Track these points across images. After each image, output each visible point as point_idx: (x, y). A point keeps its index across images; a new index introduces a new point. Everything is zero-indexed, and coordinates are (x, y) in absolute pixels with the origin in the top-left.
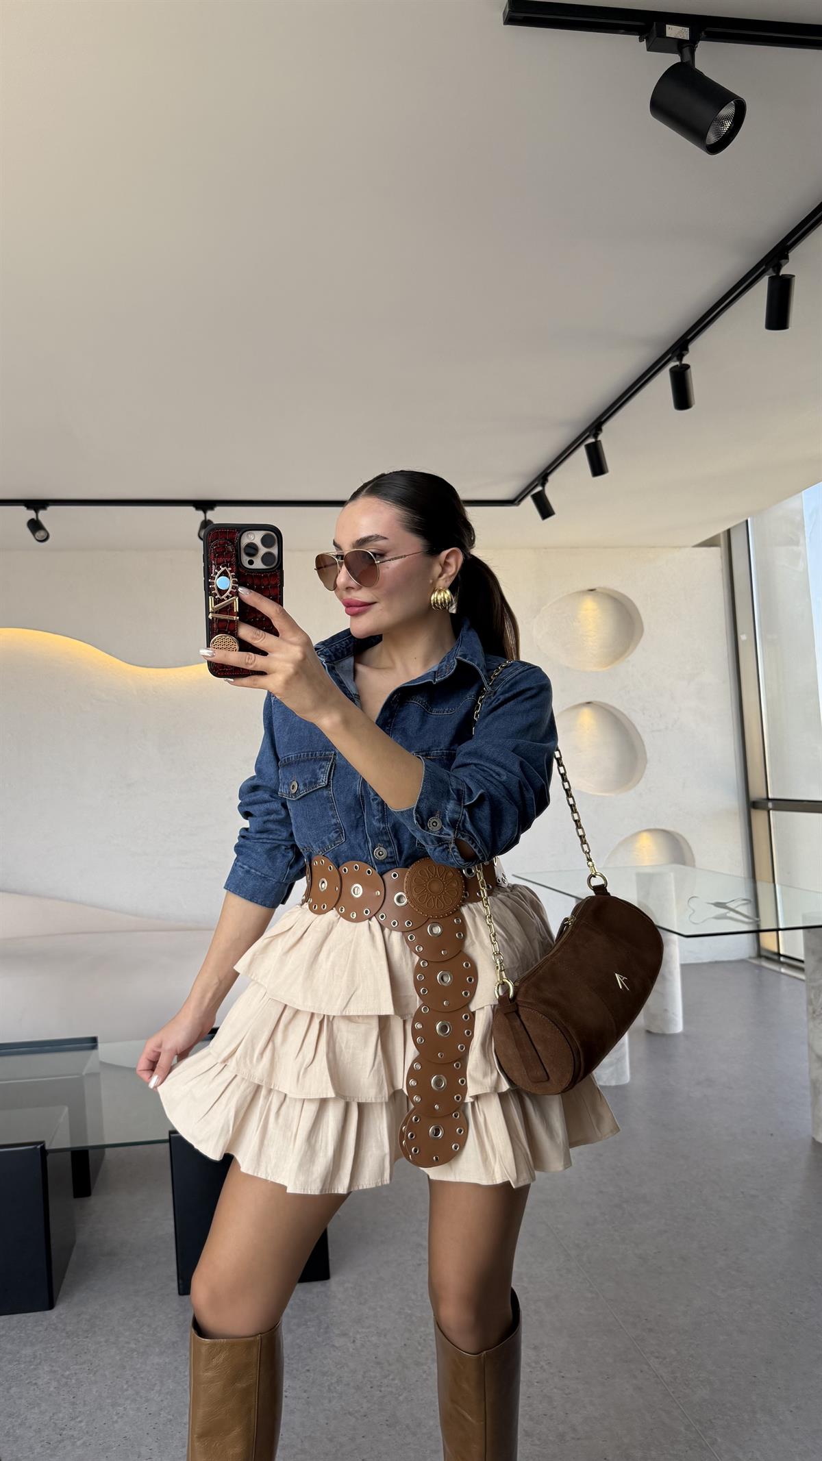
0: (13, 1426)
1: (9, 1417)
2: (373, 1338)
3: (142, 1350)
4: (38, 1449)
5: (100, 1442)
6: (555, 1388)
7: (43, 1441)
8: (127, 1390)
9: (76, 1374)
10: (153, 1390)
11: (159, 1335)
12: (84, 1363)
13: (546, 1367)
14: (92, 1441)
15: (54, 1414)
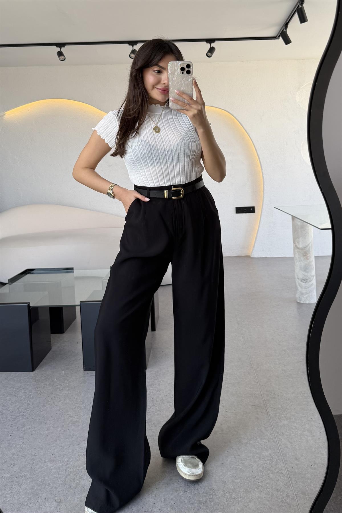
0: (3, 409)
1: (2, 406)
2: (155, 392)
3: (61, 388)
4: (9, 418)
5: (33, 418)
7: (12, 415)
8: (50, 401)
9: (33, 394)
10: (60, 402)
11: (70, 384)
12: (38, 391)
14: (30, 417)
15: (20, 407)
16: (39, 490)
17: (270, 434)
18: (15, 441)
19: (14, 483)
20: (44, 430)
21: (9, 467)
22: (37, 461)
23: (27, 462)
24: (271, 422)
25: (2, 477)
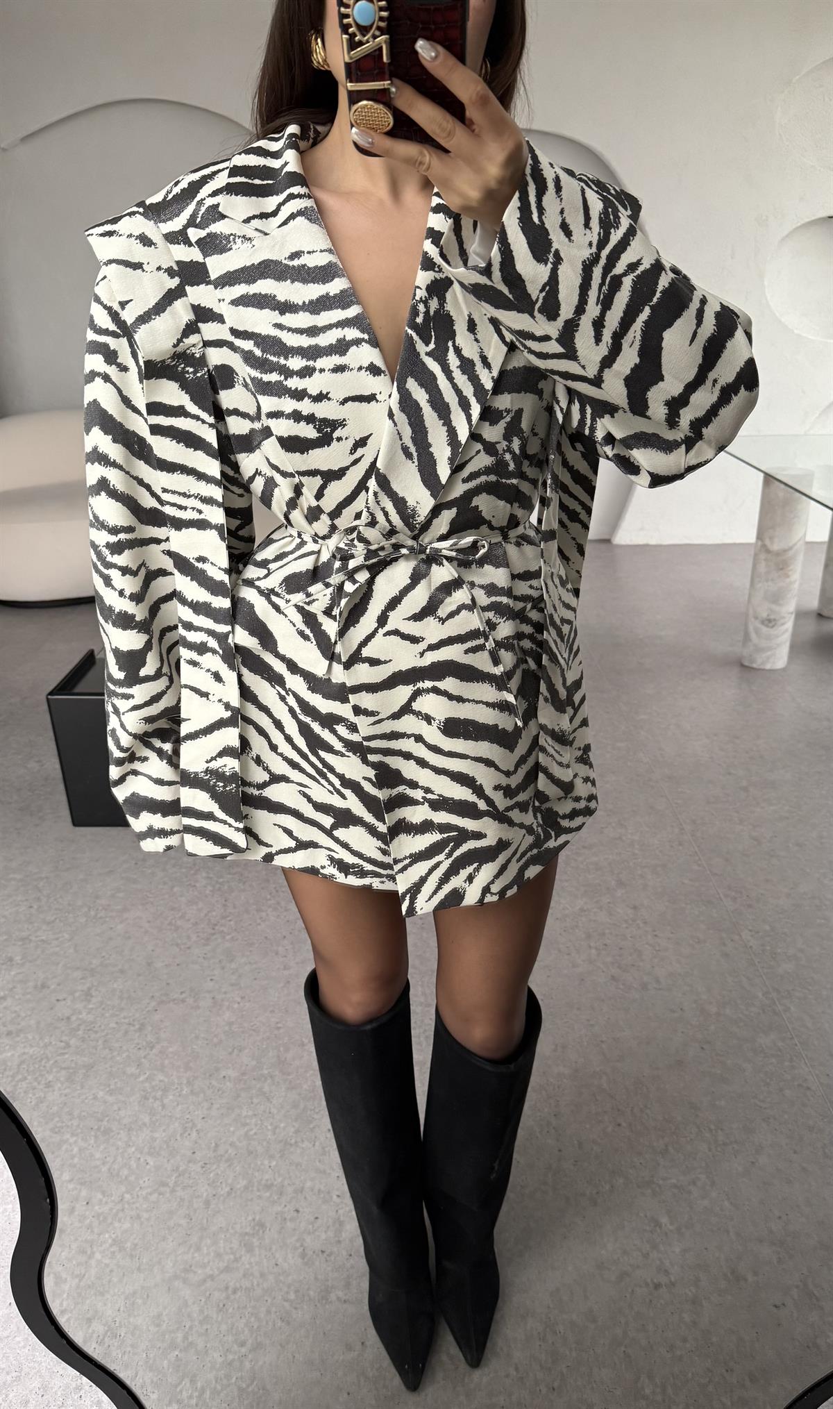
4: (194, 938)
5: (246, 939)
6: (647, 943)
7: (197, 932)
8: (270, 900)
9: (228, 882)
13: (641, 925)
15: (208, 912)
16: (311, 1110)
17: (763, 995)
18: (225, 993)
19: (254, 1091)
20: (279, 968)
21: (230, 1054)
22: (285, 1041)
23: (265, 1043)
24: (757, 964)
25: (224, 1077)
